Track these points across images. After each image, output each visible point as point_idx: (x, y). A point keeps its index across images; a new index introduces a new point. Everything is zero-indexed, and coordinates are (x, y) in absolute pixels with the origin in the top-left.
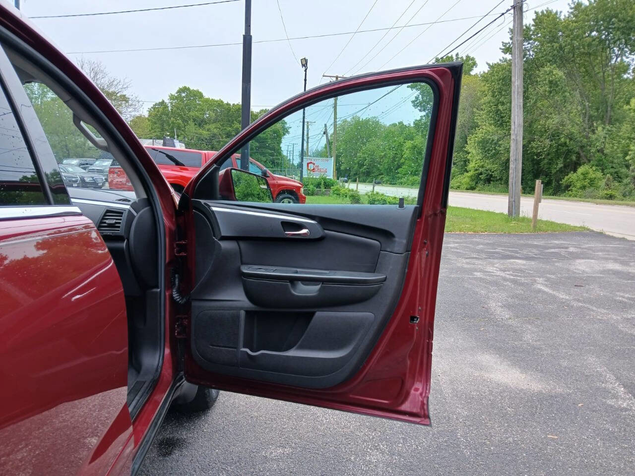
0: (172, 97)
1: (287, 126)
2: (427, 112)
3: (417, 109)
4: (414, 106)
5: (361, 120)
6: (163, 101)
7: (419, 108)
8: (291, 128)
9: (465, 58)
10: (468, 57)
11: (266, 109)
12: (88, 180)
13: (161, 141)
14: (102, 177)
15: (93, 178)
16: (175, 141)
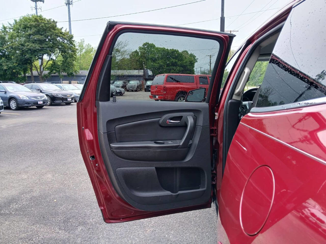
0: (140, 48)
1: (196, 58)
6: (136, 50)
8: (198, 59)
12: (118, 91)
13: (142, 71)
14: (123, 89)
15: (120, 90)
16: (148, 70)
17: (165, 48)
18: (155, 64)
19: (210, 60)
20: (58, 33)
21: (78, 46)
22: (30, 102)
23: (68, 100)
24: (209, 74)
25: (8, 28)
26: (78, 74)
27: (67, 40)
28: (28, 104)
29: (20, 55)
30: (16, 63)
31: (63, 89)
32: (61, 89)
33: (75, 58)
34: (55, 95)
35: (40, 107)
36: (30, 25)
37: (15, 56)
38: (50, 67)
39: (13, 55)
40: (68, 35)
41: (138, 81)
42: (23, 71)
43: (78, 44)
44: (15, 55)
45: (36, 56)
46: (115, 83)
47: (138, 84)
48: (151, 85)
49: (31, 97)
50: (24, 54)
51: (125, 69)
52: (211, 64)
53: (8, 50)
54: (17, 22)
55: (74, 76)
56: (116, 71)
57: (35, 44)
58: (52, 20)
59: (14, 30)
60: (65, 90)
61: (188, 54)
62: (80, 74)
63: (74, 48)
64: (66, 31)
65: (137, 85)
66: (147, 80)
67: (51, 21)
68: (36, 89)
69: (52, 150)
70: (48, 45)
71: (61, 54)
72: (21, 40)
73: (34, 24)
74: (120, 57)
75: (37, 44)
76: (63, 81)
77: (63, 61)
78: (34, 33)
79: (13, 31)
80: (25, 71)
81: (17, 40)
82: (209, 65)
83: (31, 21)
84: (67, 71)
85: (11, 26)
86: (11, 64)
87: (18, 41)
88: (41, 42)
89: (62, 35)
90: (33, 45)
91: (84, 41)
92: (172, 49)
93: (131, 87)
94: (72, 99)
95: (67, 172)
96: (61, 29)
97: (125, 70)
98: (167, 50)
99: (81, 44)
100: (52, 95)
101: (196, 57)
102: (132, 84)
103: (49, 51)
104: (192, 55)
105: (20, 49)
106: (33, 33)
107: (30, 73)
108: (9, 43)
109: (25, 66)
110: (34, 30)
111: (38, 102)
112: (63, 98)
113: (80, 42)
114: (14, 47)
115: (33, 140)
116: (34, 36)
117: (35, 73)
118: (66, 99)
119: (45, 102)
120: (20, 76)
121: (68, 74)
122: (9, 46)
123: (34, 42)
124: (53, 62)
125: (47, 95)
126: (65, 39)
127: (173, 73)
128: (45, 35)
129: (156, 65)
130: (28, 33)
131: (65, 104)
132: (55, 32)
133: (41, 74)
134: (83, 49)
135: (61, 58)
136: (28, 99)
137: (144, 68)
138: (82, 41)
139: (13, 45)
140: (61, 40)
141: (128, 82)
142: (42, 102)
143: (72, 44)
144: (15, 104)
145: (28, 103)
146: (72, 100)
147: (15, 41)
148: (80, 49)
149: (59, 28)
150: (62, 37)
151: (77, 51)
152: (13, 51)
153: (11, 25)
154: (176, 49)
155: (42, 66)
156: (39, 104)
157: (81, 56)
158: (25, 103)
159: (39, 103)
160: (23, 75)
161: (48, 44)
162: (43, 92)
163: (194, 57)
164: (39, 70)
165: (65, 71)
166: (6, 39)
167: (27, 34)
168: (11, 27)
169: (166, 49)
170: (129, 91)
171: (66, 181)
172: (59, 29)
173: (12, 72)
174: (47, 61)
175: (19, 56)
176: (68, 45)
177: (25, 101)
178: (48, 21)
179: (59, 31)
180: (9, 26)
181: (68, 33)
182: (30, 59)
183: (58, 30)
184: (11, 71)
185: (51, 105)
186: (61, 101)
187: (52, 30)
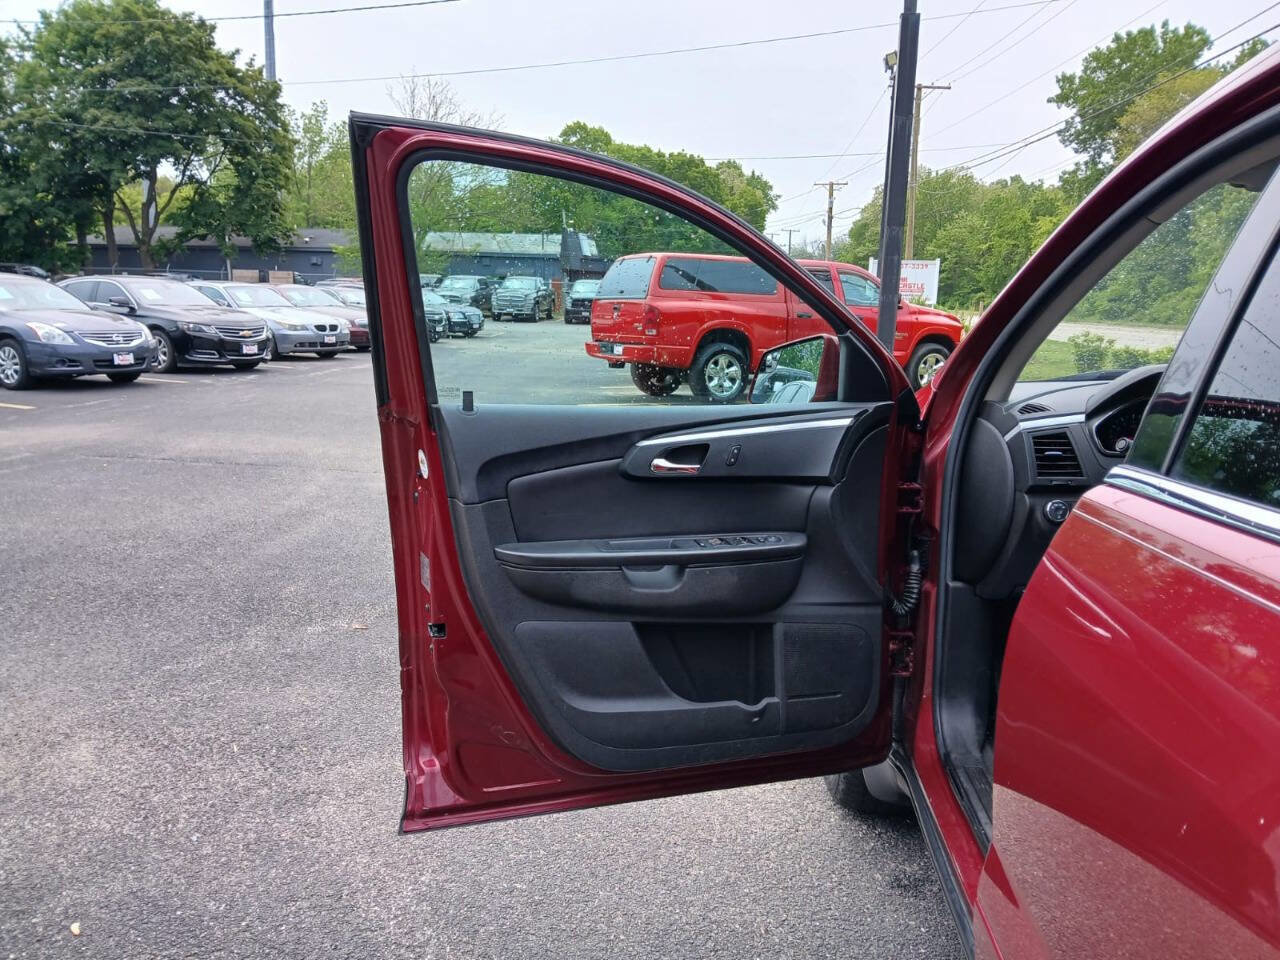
1: (772, 193)
2: (1092, 153)
3: (1069, 148)
4: (1063, 141)
5: (934, 174)
7: (1074, 145)
8: (779, 196)
9: (1182, 31)
10: (1188, 28)
11: (729, 162)
12: (456, 318)
13: (558, 238)
14: (478, 312)
15: (464, 314)
16: (582, 237)
17: (649, 150)
18: (608, 212)
19: (831, 203)
20: (218, 72)
21: (301, 130)
22: (78, 355)
23: (246, 350)
24: (822, 257)
25: (15, 44)
26: (297, 243)
27: (253, 102)
28: (69, 366)
29: (62, 157)
30: (47, 191)
31: (229, 305)
32: (217, 302)
33: (287, 178)
34: (189, 329)
35: (123, 379)
36: (104, 36)
37: (41, 161)
38: (184, 211)
39: (34, 158)
40: (260, 84)
41: (539, 280)
42: (74, 224)
43: (301, 123)
44: (44, 158)
45: (129, 164)
46: (447, 282)
47: (540, 293)
48: (592, 296)
49: (85, 335)
50: (80, 154)
51: (486, 229)
52: (831, 218)
53: (14, 136)
54: (54, 20)
55: (278, 249)
56: (448, 235)
57: (124, 113)
58: (195, 18)
59: (39, 56)
60: (234, 306)
61: (741, 175)
62: (307, 242)
63: (284, 137)
64: (250, 64)
65: (535, 295)
66: (575, 275)
67: (190, 22)
68: (111, 301)
69: (128, 597)
70: (176, 122)
71: (231, 160)
72: (68, 96)
73: (118, 30)
74: (469, 178)
75: (130, 116)
76: (235, 271)
77: (238, 189)
78: (121, 68)
79: (33, 58)
80: (84, 224)
81: (52, 95)
82: (824, 222)
83: (109, 21)
84: (252, 229)
85: (25, 38)
86: (27, 196)
87: (54, 101)
88: (147, 106)
89: (234, 80)
90: (118, 120)
91: (325, 112)
92: (679, 154)
93: (512, 302)
94: (262, 345)
95: (175, 729)
96: (232, 57)
97: (488, 231)
98: (660, 155)
99: (313, 121)
100: (178, 328)
101: (774, 187)
102: (515, 290)
103: (178, 145)
104: (755, 181)
105: (64, 134)
106: (117, 68)
107: (104, 232)
108: (20, 109)
109: (84, 203)
110: (120, 57)
111: (115, 355)
112: (222, 341)
113: (309, 112)
114: (36, 122)
115: (56, 536)
116: (119, 80)
117: (123, 233)
118: (236, 348)
119: (144, 359)
120: (63, 245)
121: (255, 240)
122: (17, 120)
123: (121, 105)
124: (196, 193)
125: (153, 328)
126: (247, 98)
127: (679, 249)
128: (164, 78)
129: (614, 215)
130: (95, 70)
131: (232, 367)
132: (207, 67)
133: (147, 239)
134: (321, 141)
135: (229, 177)
136: (70, 341)
137: (565, 226)
138: (319, 109)
139: (33, 116)
140: (231, 103)
141: (500, 284)
142: (130, 359)
143: (276, 120)
144: (16, 364)
145: (70, 361)
146: (262, 349)
147: (43, 102)
148: (308, 142)
149: (224, 53)
150: (235, 88)
151: (297, 151)
152: (35, 142)
153: (27, 34)
154: (696, 156)
155: (154, 204)
156: (119, 366)
157: (312, 172)
158: (57, 362)
159: (118, 360)
160: (75, 241)
161: (178, 116)
162: (138, 313)
163: (766, 187)
164: (139, 222)
165: (244, 231)
166: (8, 92)
167: (92, 74)
168: (27, 43)
169: (655, 151)
170: (503, 318)
171: (157, 792)
172: (223, 57)
173: (30, 225)
174: (174, 186)
175: (59, 164)
176: (257, 122)
177: (59, 350)
178: (178, 23)
179: (221, 64)
180: (19, 37)
181: (261, 72)
182: (104, 176)
183: (217, 60)
184: (25, 223)
185: (173, 369)
186: (214, 354)
187: (194, 59)
